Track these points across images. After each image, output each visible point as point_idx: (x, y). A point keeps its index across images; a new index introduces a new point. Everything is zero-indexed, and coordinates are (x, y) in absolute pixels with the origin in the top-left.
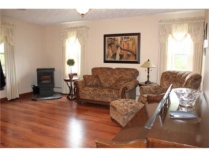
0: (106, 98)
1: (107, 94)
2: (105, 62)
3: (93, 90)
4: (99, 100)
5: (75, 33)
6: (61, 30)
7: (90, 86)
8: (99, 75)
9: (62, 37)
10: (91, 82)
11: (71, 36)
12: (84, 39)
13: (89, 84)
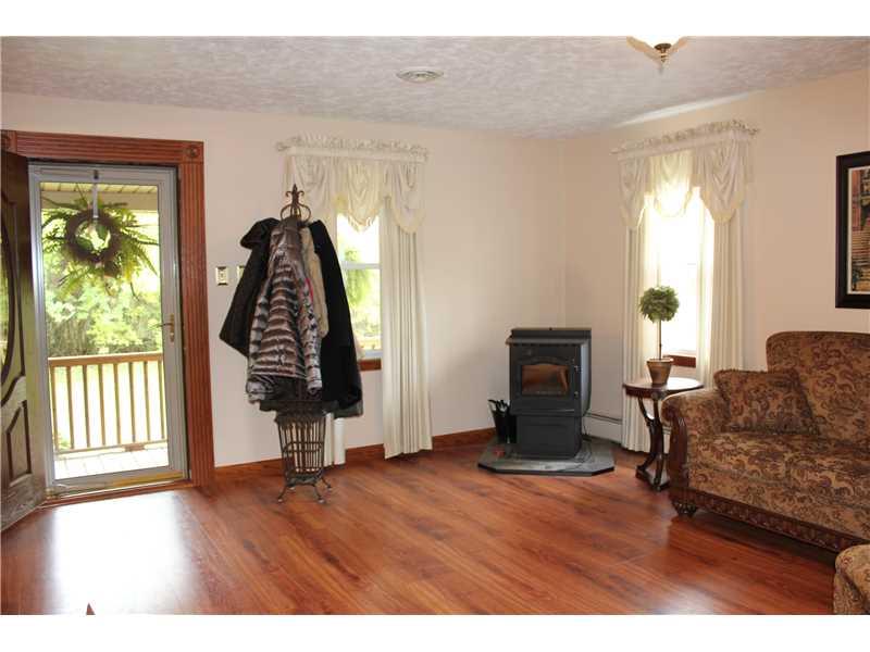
0: (828, 511)
1: (836, 485)
2: (845, 301)
3: (760, 454)
4: (790, 515)
5: (684, 159)
6: (623, 150)
7: (748, 431)
8: (803, 374)
9: (628, 185)
10: (755, 411)
11: (667, 179)
12: (729, 189)
13: (740, 421)
